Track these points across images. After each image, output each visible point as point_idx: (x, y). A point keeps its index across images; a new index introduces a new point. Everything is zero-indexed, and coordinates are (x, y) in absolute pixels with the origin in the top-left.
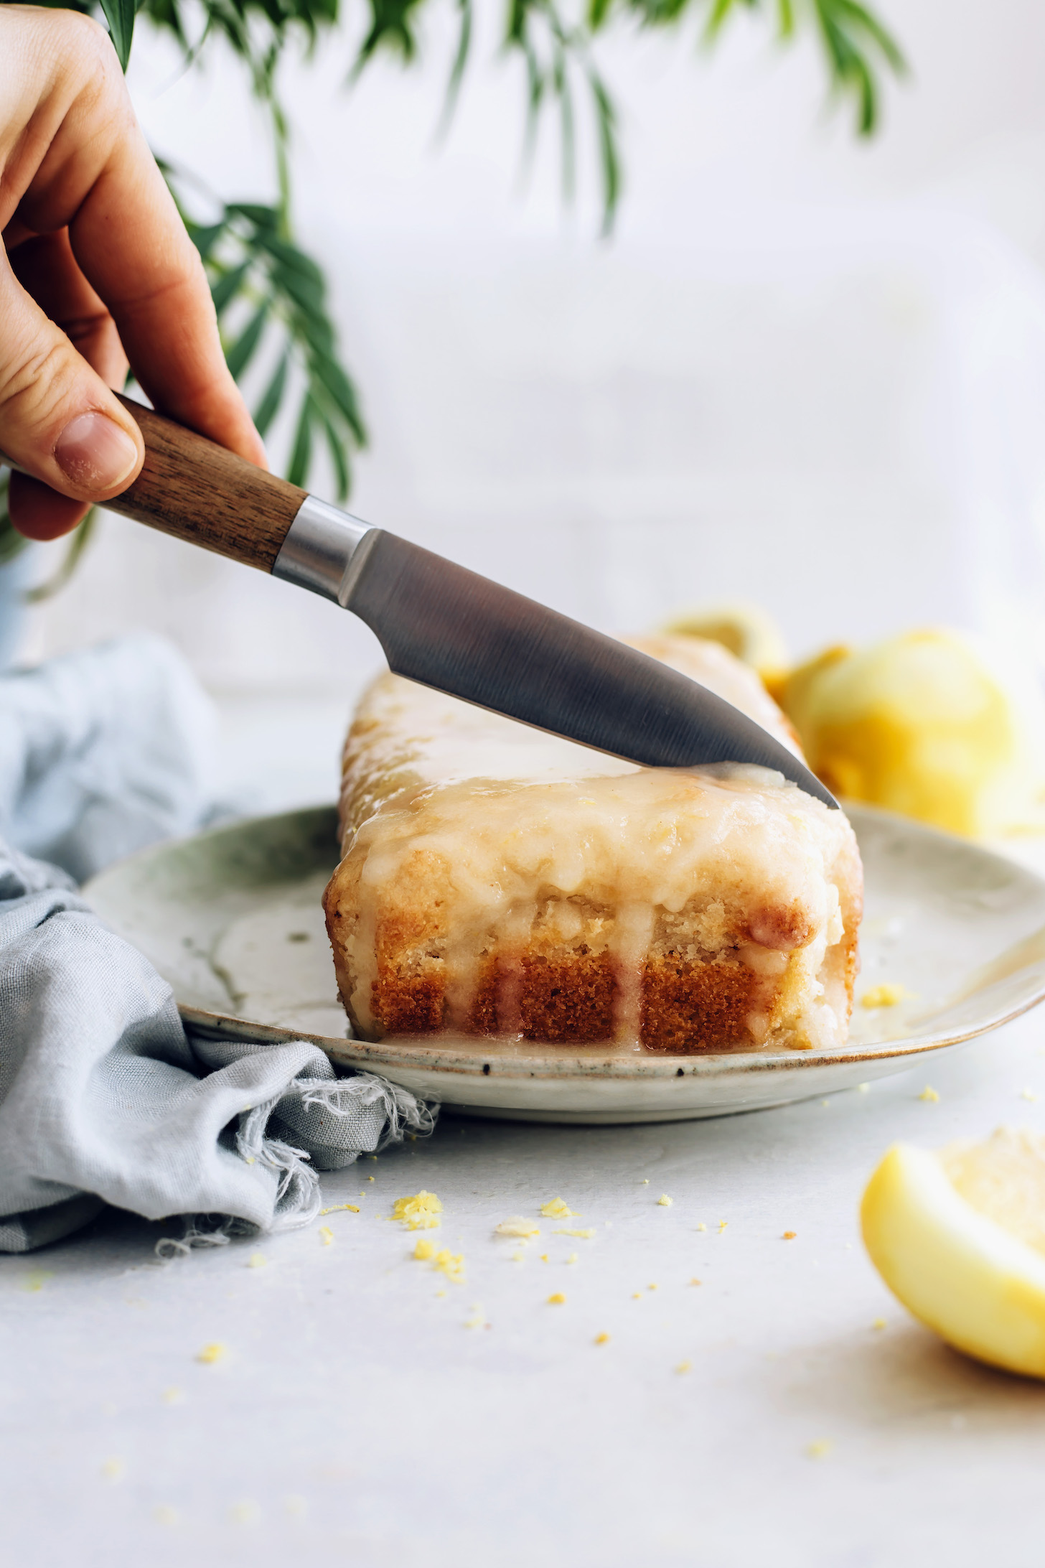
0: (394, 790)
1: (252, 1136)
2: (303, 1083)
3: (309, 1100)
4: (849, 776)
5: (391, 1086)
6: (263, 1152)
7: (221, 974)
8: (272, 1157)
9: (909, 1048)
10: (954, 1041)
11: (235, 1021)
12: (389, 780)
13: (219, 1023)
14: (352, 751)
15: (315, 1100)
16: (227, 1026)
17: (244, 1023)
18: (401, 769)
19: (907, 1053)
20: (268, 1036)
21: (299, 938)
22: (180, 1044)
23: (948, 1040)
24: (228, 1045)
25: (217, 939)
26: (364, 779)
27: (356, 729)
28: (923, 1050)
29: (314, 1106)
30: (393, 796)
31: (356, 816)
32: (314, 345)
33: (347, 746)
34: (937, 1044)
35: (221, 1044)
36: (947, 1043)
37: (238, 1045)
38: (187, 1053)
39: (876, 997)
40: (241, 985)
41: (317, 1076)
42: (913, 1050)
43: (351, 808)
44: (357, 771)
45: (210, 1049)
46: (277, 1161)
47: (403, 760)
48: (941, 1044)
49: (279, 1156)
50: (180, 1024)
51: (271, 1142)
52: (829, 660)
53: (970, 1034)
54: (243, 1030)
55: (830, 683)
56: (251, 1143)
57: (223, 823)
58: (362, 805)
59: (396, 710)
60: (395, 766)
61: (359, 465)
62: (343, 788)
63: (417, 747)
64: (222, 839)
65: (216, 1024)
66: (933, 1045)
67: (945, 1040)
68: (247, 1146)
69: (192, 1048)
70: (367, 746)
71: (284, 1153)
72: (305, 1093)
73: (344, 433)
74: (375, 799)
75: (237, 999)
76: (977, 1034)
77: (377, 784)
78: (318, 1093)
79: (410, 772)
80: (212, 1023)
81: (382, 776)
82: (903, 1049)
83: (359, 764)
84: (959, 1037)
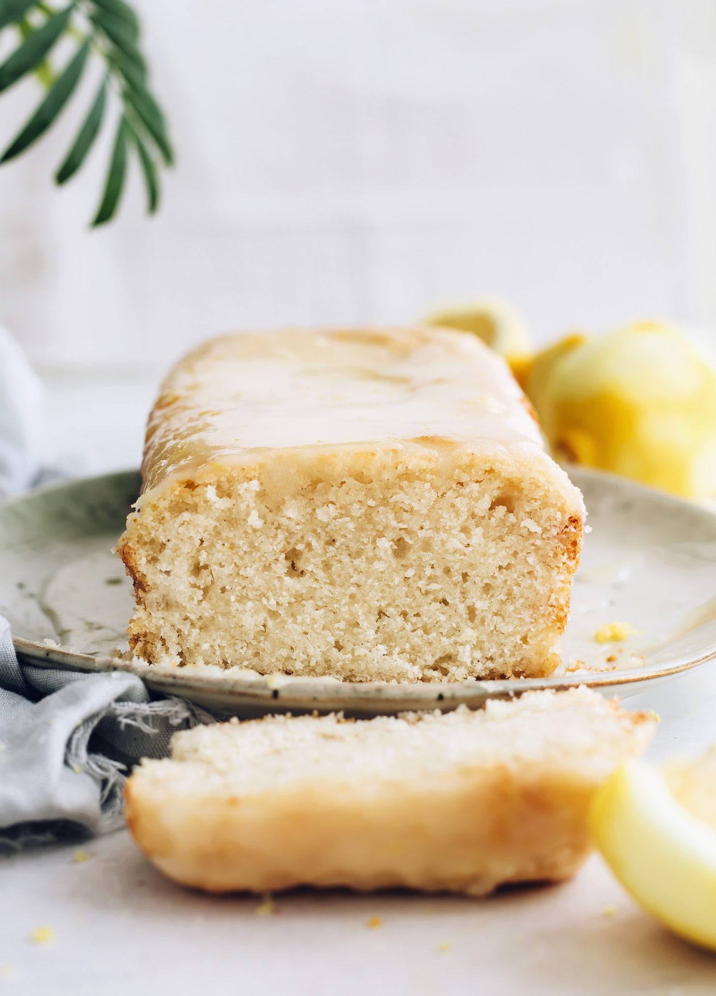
0: (186, 456)
1: (77, 748)
2: (121, 706)
3: (124, 721)
4: (584, 445)
5: (193, 708)
6: (88, 763)
7: (49, 612)
8: (95, 767)
9: (635, 677)
10: (674, 671)
11: (61, 652)
12: (182, 448)
13: (48, 654)
14: (155, 422)
15: (129, 721)
16: (54, 657)
17: (69, 654)
18: (194, 438)
19: (634, 681)
20: (89, 665)
21: (115, 582)
22: (13, 670)
23: (669, 670)
24: (55, 672)
25: (46, 583)
26: (162, 445)
27: (160, 404)
28: (648, 678)
29: (128, 726)
30: (183, 462)
31: (153, 478)
32: (127, 77)
33: (151, 417)
34: (660, 673)
35: (49, 671)
36: (668, 672)
37: (64, 672)
38: (20, 678)
39: (609, 634)
40: (67, 622)
41: (133, 701)
42: (639, 679)
43: (149, 471)
44: (156, 439)
45: (40, 676)
46: (99, 770)
47: (195, 430)
48: (663, 673)
49: (100, 767)
50: (14, 654)
51: (93, 756)
52: (568, 346)
53: (687, 665)
54: (68, 660)
55: (569, 365)
56: (77, 755)
57: (50, 485)
58: (159, 469)
59: (194, 387)
60: (188, 435)
61: (166, 178)
62: (145, 453)
63: (208, 419)
64: (49, 497)
65: (45, 655)
66: (656, 674)
67: (666, 670)
68: (74, 758)
69: (23, 674)
70: (166, 418)
71: (105, 765)
72: (120, 715)
73: (155, 153)
74: (168, 465)
75: (63, 634)
76: (693, 665)
77: (173, 450)
78: (131, 716)
79: (201, 440)
80: (41, 654)
81: (177, 444)
82: (631, 677)
83: (160, 432)
84: (678, 667)
